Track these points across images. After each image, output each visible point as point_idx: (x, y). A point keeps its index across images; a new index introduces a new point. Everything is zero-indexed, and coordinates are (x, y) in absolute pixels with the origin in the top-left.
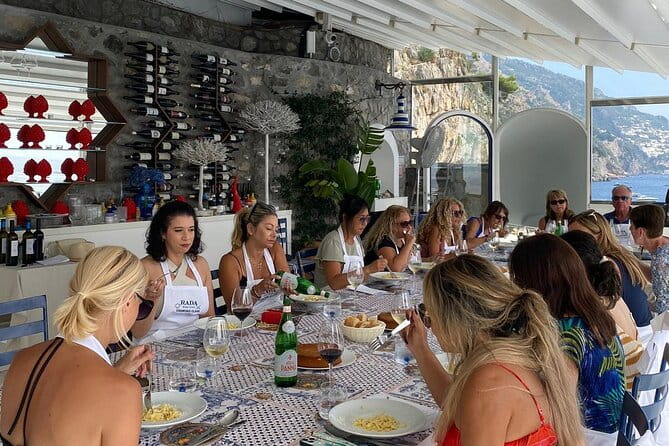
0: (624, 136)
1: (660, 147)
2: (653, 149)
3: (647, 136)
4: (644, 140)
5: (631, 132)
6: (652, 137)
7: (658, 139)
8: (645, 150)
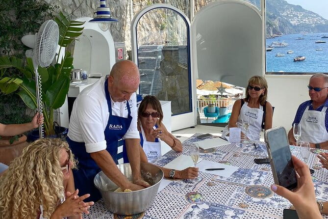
0: (281, 16)
1: (298, 20)
2: (295, 22)
3: (292, 16)
4: (291, 18)
5: (285, 14)
6: (294, 16)
7: (298, 17)
8: (292, 22)
